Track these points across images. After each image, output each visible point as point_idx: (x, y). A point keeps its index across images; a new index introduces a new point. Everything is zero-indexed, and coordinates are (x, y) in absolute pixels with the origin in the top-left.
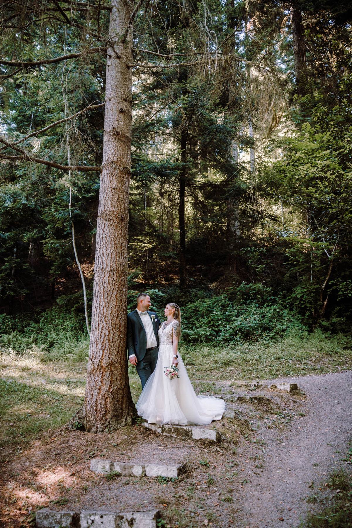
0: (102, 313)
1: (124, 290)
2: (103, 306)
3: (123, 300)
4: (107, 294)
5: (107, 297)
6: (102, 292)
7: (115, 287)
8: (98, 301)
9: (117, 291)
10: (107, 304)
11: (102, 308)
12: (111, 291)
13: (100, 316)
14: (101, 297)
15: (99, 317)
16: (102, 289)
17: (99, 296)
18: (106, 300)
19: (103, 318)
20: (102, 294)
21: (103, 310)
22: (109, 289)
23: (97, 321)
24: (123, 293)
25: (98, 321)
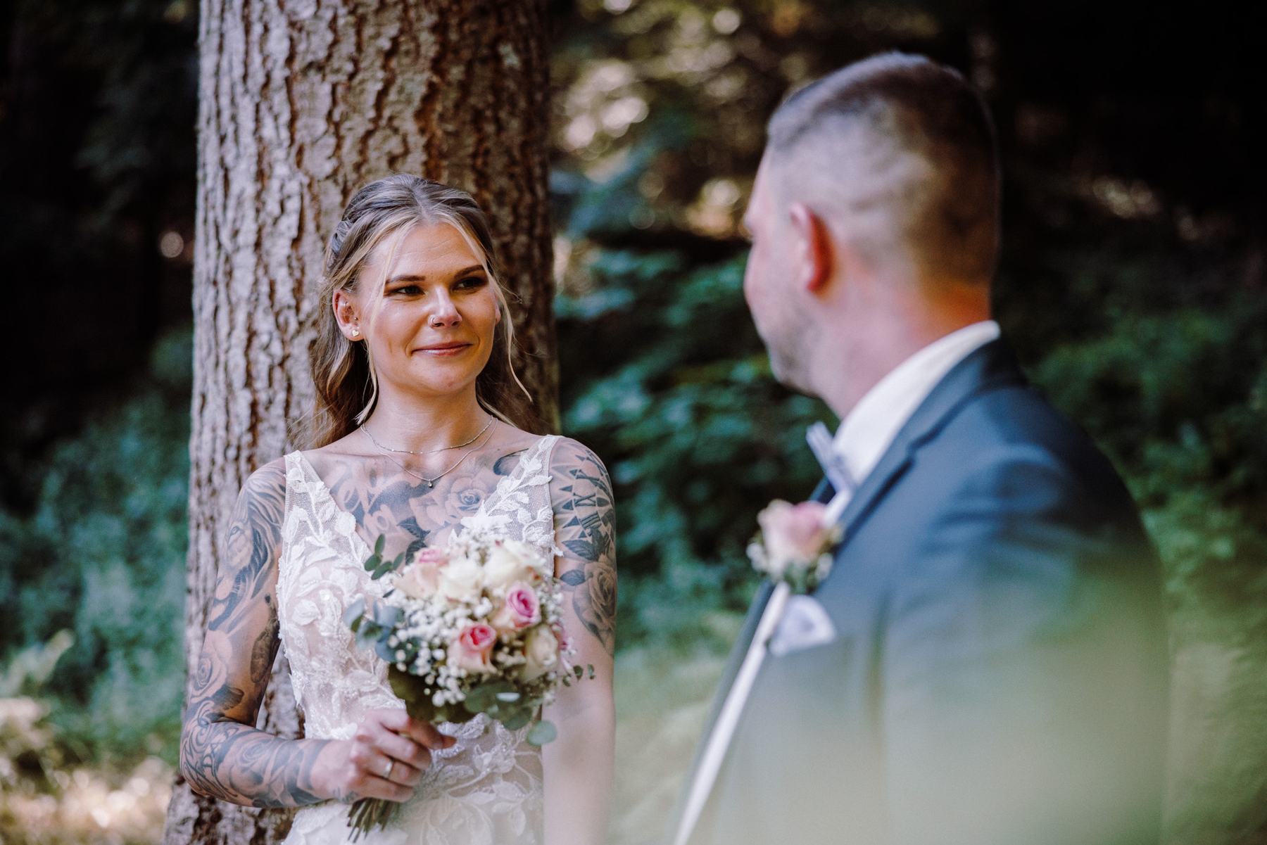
0: (284, 293)
1: (512, 60)
2: (289, 223)
3: (498, 162)
4: (324, 103)
5: (335, 127)
6: (279, 75)
7: (407, 27)
8: (243, 182)
9: (437, 65)
10: (332, 196)
11: (279, 248)
12: (371, 59)
13: (264, 324)
14: (268, 131)
15: (252, 334)
16: (278, 46)
17: (247, 123)
18: (319, 162)
19: (299, 350)
20: (279, 99)
21: (297, 266)
22: (347, 47)
23: (238, 378)
24: (496, 89)
25: (249, 382)
